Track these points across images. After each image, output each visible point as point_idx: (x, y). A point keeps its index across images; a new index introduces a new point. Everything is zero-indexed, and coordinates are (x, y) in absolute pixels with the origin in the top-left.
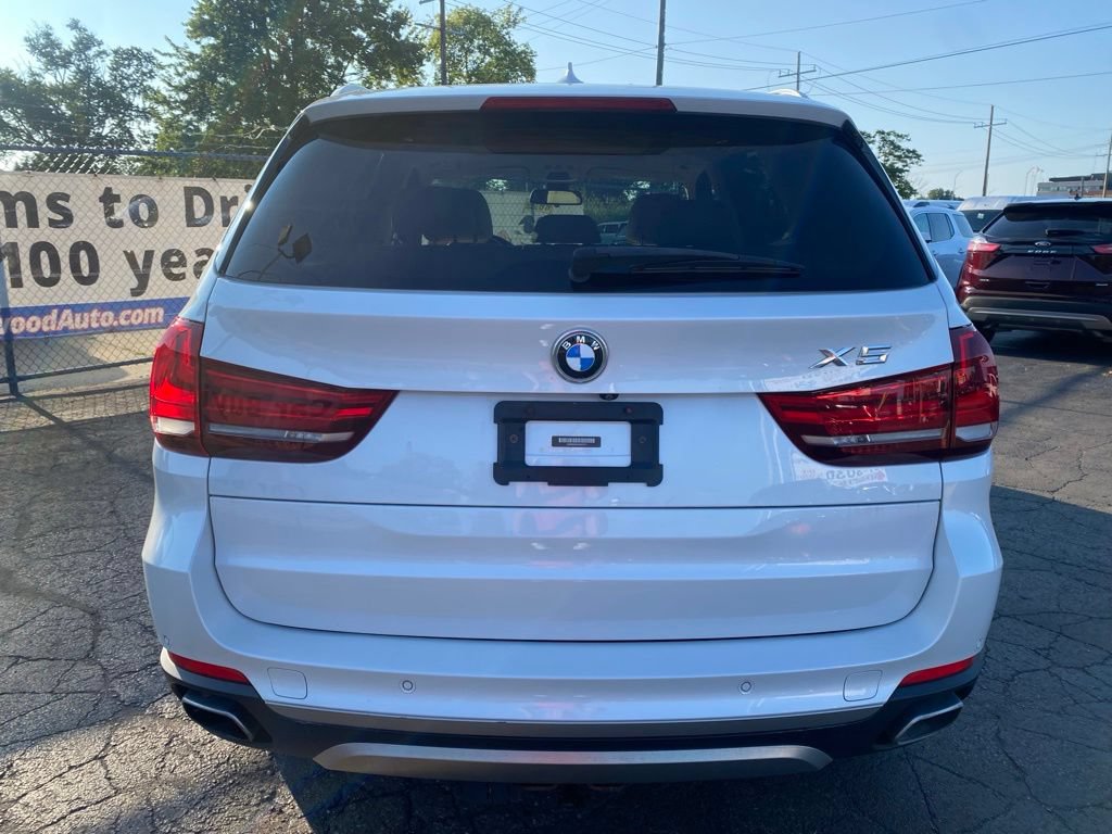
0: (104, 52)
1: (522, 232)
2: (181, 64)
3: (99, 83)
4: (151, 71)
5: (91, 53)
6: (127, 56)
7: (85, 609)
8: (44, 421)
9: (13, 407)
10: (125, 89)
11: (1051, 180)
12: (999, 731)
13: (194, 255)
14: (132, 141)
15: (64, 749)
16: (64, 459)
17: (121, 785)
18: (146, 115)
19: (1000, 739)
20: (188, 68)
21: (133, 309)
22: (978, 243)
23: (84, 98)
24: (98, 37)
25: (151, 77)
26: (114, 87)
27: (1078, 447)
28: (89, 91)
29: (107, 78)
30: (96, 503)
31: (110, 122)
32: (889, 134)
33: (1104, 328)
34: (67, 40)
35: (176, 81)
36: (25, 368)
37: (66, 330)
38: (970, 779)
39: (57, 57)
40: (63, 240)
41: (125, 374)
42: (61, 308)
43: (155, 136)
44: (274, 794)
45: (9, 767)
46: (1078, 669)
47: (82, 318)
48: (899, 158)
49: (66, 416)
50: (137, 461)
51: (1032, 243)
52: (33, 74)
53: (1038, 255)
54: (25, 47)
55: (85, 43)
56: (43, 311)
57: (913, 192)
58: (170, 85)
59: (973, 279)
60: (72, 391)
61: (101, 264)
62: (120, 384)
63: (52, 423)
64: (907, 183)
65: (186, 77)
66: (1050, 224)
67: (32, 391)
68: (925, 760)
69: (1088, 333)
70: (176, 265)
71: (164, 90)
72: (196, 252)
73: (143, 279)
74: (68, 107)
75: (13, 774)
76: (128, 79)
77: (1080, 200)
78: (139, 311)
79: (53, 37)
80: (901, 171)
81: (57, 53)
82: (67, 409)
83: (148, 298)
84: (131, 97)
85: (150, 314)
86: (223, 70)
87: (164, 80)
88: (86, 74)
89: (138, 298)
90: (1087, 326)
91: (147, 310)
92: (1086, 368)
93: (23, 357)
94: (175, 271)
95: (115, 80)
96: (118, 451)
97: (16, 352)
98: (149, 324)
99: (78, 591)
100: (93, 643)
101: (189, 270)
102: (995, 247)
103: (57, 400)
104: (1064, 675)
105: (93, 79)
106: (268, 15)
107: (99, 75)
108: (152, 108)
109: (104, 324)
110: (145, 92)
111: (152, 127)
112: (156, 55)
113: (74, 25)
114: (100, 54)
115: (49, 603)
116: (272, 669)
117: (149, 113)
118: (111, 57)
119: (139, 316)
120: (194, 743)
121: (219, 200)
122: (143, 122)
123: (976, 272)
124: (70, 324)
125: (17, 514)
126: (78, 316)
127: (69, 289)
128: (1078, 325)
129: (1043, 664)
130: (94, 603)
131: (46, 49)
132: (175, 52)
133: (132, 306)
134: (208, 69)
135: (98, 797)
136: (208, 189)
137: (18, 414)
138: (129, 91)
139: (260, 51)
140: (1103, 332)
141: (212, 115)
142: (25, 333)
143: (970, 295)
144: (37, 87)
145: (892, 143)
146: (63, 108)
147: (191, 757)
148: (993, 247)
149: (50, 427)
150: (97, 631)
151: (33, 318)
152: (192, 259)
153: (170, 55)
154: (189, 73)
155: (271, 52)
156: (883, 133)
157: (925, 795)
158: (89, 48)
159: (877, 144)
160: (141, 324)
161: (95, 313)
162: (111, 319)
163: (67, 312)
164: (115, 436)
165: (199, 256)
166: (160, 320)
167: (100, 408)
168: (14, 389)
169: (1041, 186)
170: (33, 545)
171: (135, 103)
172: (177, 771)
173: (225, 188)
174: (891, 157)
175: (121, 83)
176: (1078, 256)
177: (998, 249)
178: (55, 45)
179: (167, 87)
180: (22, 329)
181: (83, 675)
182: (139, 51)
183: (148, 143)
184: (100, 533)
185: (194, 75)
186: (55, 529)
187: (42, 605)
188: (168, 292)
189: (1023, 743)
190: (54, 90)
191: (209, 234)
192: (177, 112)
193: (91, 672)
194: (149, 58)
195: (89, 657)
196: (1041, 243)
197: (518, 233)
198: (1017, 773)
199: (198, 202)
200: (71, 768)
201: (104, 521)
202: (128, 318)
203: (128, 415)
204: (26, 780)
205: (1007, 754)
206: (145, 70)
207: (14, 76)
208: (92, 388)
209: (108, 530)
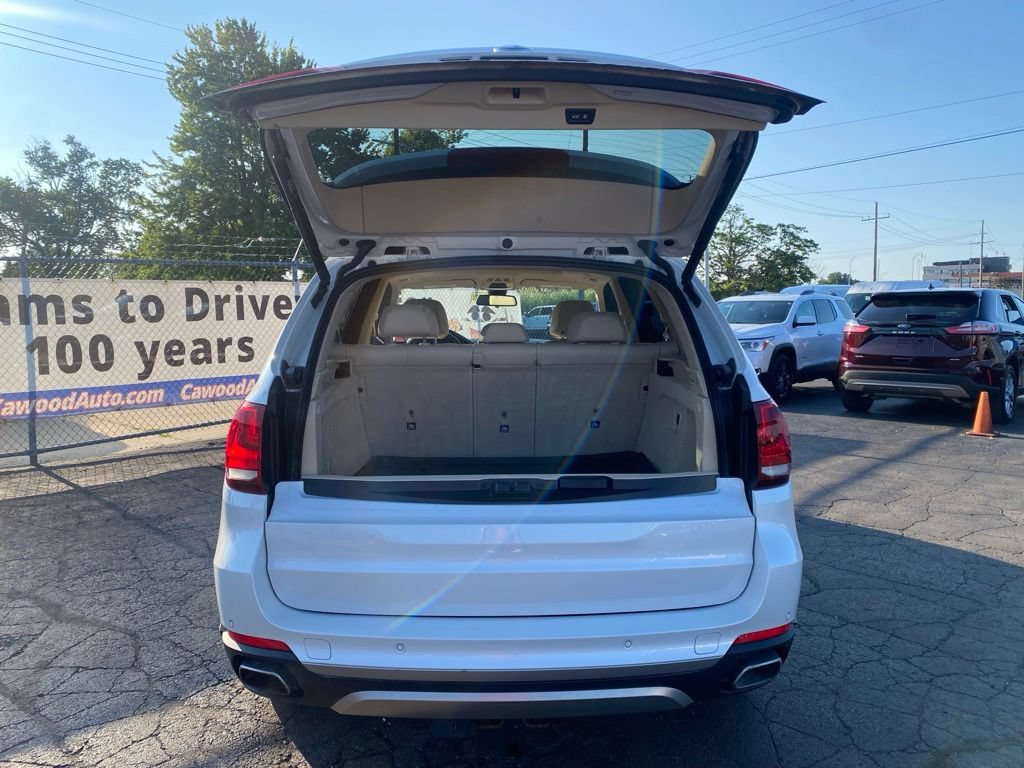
0: (95, 163)
1: (471, 319)
2: (165, 175)
3: (90, 190)
4: (137, 179)
5: (84, 164)
6: (114, 167)
7: (125, 631)
8: (63, 487)
9: (35, 476)
10: (112, 194)
11: (935, 264)
12: (836, 703)
13: (192, 344)
14: (116, 239)
15: (126, 730)
16: (86, 517)
17: (174, 753)
18: (130, 216)
19: (836, 708)
20: (171, 178)
21: (138, 391)
22: (852, 326)
23: (76, 203)
24: (91, 151)
25: (137, 184)
26: (102, 194)
27: (928, 494)
28: (80, 197)
29: (97, 185)
30: (120, 552)
31: (97, 224)
32: (788, 227)
33: (961, 396)
34: (62, 152)
35: (161, 189)
36: (44, 442)
37: (81, 409)
38: (810, 735)
39: (53, 167)
40: (84, 335)
41: (126, 446)
42: (79, 391)
43: (138, 234)
44: (290, 757)
45: (86, 743)
46: (902, 659)
47: (96, 399)
48: (799, 247)
49: (82, 483)
50: (149, 518)
51: (896, 326)
52: (31, 183)
53: (901, 335)
54: (24, 159)
55: (79, 155)
56: (63, 394)
57: (813, 276)
58: (155, 192)
59: (850, 356)
60: (84, 461)
61: (116, 355)
62: (125, 454)
63: (71, 488)
64: (807, 269)
65: (169, 185)
66: (913, 309)
67: (48, 462)
68: (778, 723)
69: (948, 400)
70: (176, 353)
71: (149, 195)
72: (193, 341)
73: (149, 365)
74: (60, 210)
75: (90, 747)
76: (116, 186)
77: (933, 290)
78: (144, 392)
79: (51, 151)
80: (802, 258)
81: (54, 164)
82: (82, 476)
83: (151, 381)
84: (118, 201)
85: (153, 395)
86: (202, 179)
87: (149, 187)
88: (78, 182)
89: (144, 382)
90: (946, 394)
91: (151, 392)
92: (946, 429)
93: (43, 433)
94: (176, 358)
95: (104, 186)
96: (131, 510)
97: (38, 429)
98: (151, 403)
99: (117, 619)
100: (135, 657)
101: (187, 357)
102: (867, 328)
103: (72, 469)
104: (891, 664)
105: (85, 187)
106: (244, 132)
107: (90, 183)
108: (136, 211)
109: (114, 404)
110: (130, 197)
111: (136, 227)
112: (142, 165)
113: (70, 140)
114: (91, 165)
115: (95, 628)
116: (306, 639)
117: (133, 215)
118: (101, 168)
119: (143, 396)
120: (226, 724)
121: (214, 298)
122: (127, 223)
123: (852, 350)
124: (85, 404)
125: (56, 562)
126: (93, 397)
127: (87, 376)
128: (938, 393)
129: (877, 656)
130: (132, 627)
131: (44, 160)
132: (160, 164)
133: (137, 388)
134: (188, 177)
135: (158, 761)
136: (205, 289)
137: (40, 482)
138: (117, 196)
139: (236, 163)
140: (960, 399)
141: (191, 217)
142: (48, 412)
143: (849, 368)
144: (34, 192)
145: (792, 234)
146: (56, 211)
147: (224, 733)
148: (864, 329)
149: (69, 492)
150: (137, 648)
151: (54, 400)
152: (190, 348)
153: (157, 167)
154: (172, 182)
155: (246, 163)
156: (784, 226)
157: (776, 746)
158: (82, 160)
159: (779, 235)
160: (144, 403)
161: (107, 395)
162: (119, 400)
163: (85, 394)
164: (127, 498)
165: (195, 345)
166: (161, 399)
167: (110, 475)
168: (34, 461)
169: (926, 269)
170: (73, 585)
171: (121, 207)
172: (214, 743)
173: (219, 289)
174: (792, 247)
175: (109, 189)
176: (934, 336)
177: (869, 330)
178: (53, 157)
179: (152, 193)
180: (44, 409)
181: (132, 679)
182: (127, 162)
183: (130, 240)
184: (127, 575)
185: (176, 183)
186: (90, 572)
187: (90, 630)
188: (169, 376)
189: (853, 710)
190: (50, 196)
191: (204, 326)
192: (160, 215)
193: (138, 677)
194: (137, 168)
195: (135, 666)
196: (903, 326)
197: (468, 320)
198: (845, 730)
199: (197, 299)
200: (133, 742)
201: (129, 566)
202: (134, 398)
203: (135, 481)
204: (101, 752)
205: (839, 718)
206: (131, 178)
207: (14, 184)
208: (101, 459)
209: (133, 572)
